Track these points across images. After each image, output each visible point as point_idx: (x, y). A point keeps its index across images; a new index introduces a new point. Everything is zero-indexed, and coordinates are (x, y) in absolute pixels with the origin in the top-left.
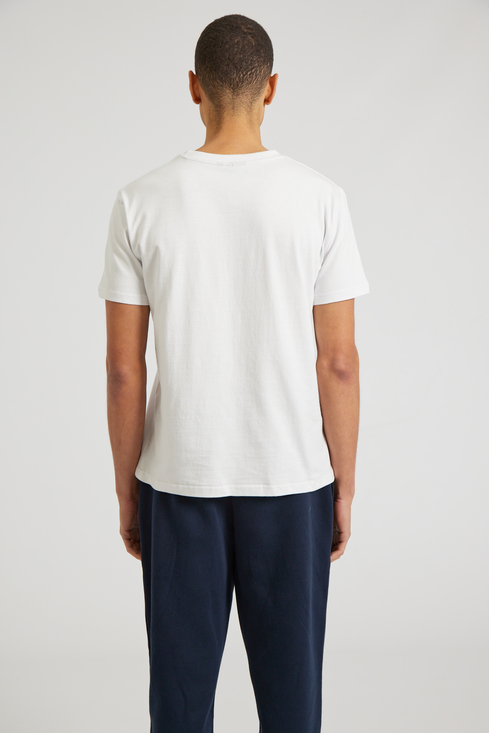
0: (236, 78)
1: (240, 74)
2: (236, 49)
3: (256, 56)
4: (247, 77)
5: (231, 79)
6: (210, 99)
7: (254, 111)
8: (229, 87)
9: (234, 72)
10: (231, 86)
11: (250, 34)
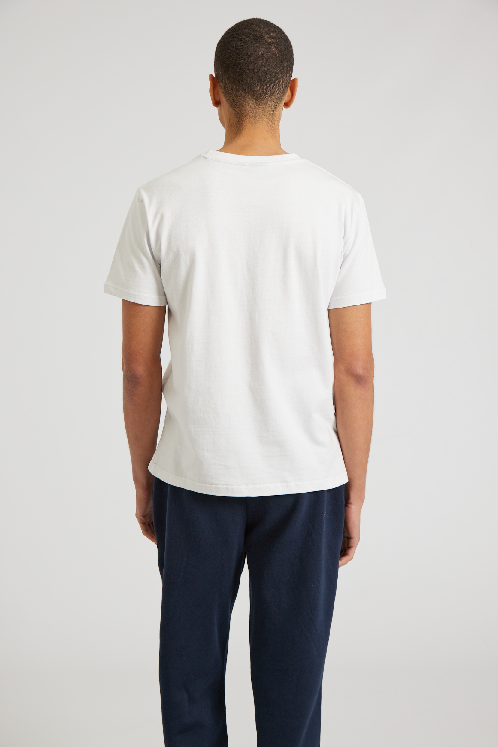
0: (260, 90)
1: (263, 86)
2: (260, 62)
3: (280, 67)
4: (270, 89)
5: (254, 91)
8: (252, 98)
9: (257, 85)
10: (254, 97)
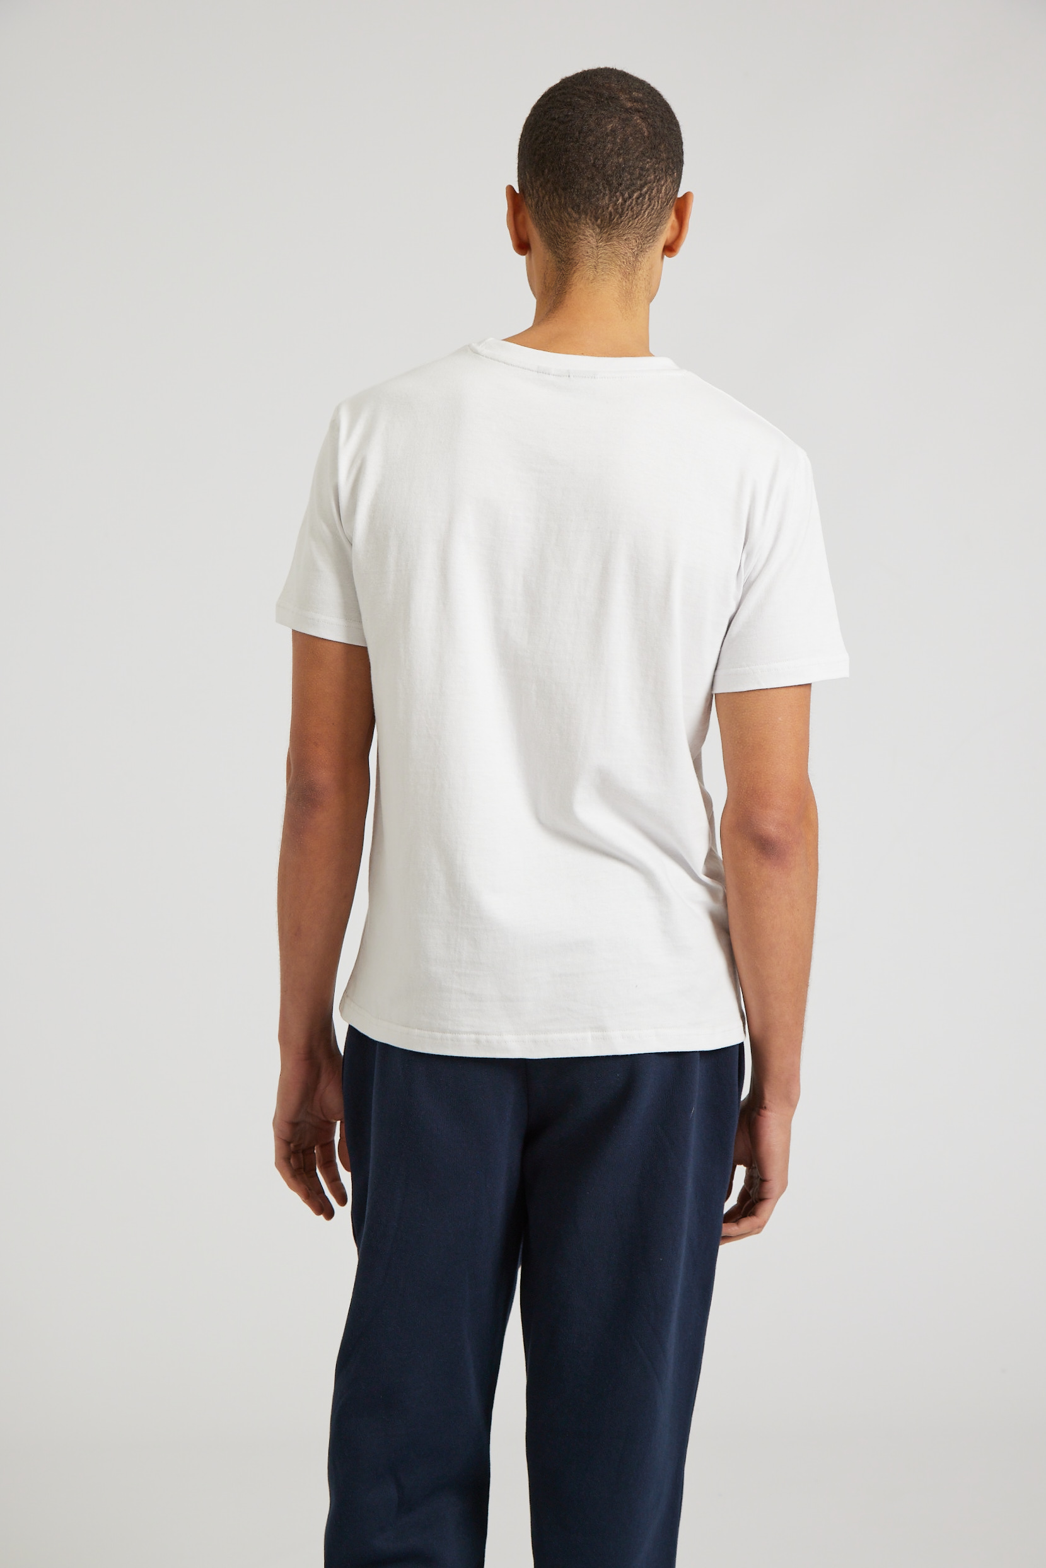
0: (608, 205)
1: (616, 197)
2: (609, 146)
3: (651, 159)
4: (631, 203)
5: (597, 207)
6: (549, 245)
7: (640, 273)
8: (593, 224)
9: (604, 194)
10: (597, 221)
11: (639, 112)
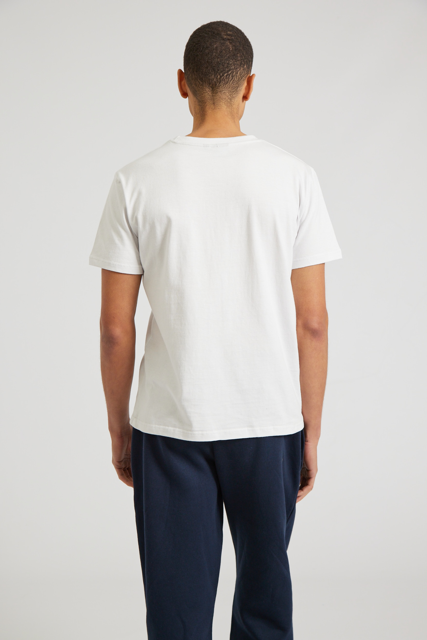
1: (217, 75)
2: (214, 54)
3: (233, 60)
4: (224, 78)
6: (194, 94)
7: (234, 106)
